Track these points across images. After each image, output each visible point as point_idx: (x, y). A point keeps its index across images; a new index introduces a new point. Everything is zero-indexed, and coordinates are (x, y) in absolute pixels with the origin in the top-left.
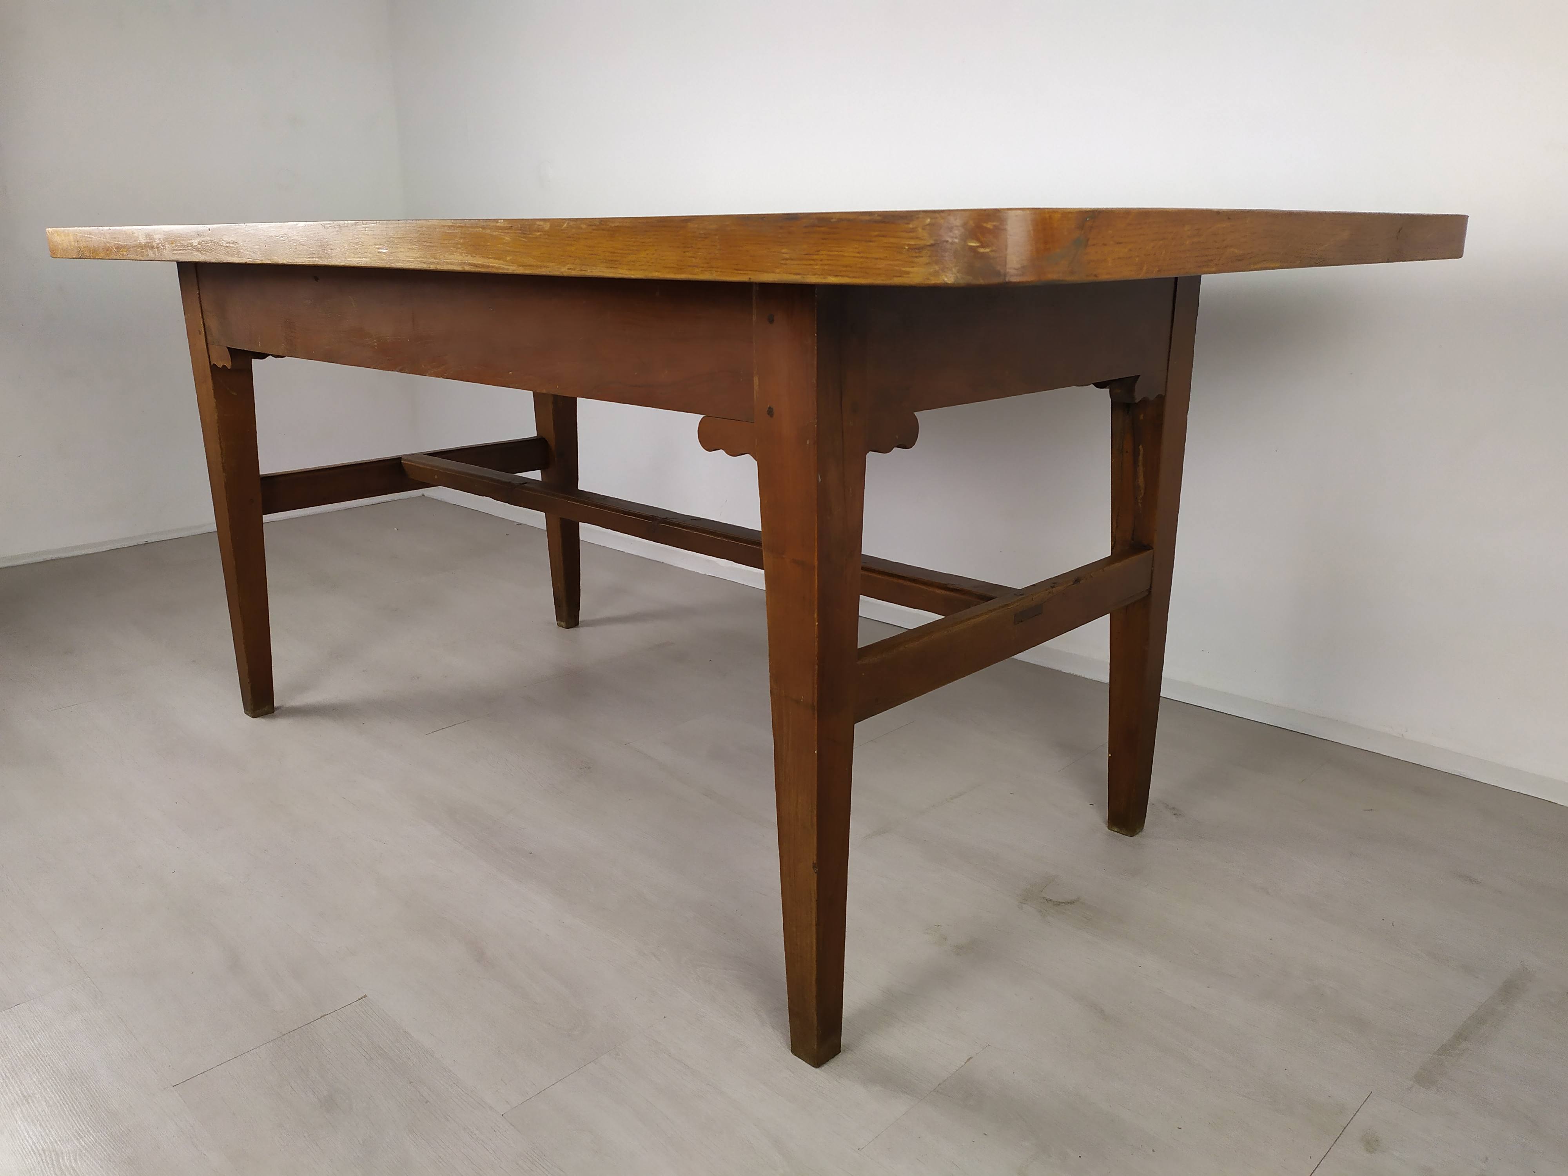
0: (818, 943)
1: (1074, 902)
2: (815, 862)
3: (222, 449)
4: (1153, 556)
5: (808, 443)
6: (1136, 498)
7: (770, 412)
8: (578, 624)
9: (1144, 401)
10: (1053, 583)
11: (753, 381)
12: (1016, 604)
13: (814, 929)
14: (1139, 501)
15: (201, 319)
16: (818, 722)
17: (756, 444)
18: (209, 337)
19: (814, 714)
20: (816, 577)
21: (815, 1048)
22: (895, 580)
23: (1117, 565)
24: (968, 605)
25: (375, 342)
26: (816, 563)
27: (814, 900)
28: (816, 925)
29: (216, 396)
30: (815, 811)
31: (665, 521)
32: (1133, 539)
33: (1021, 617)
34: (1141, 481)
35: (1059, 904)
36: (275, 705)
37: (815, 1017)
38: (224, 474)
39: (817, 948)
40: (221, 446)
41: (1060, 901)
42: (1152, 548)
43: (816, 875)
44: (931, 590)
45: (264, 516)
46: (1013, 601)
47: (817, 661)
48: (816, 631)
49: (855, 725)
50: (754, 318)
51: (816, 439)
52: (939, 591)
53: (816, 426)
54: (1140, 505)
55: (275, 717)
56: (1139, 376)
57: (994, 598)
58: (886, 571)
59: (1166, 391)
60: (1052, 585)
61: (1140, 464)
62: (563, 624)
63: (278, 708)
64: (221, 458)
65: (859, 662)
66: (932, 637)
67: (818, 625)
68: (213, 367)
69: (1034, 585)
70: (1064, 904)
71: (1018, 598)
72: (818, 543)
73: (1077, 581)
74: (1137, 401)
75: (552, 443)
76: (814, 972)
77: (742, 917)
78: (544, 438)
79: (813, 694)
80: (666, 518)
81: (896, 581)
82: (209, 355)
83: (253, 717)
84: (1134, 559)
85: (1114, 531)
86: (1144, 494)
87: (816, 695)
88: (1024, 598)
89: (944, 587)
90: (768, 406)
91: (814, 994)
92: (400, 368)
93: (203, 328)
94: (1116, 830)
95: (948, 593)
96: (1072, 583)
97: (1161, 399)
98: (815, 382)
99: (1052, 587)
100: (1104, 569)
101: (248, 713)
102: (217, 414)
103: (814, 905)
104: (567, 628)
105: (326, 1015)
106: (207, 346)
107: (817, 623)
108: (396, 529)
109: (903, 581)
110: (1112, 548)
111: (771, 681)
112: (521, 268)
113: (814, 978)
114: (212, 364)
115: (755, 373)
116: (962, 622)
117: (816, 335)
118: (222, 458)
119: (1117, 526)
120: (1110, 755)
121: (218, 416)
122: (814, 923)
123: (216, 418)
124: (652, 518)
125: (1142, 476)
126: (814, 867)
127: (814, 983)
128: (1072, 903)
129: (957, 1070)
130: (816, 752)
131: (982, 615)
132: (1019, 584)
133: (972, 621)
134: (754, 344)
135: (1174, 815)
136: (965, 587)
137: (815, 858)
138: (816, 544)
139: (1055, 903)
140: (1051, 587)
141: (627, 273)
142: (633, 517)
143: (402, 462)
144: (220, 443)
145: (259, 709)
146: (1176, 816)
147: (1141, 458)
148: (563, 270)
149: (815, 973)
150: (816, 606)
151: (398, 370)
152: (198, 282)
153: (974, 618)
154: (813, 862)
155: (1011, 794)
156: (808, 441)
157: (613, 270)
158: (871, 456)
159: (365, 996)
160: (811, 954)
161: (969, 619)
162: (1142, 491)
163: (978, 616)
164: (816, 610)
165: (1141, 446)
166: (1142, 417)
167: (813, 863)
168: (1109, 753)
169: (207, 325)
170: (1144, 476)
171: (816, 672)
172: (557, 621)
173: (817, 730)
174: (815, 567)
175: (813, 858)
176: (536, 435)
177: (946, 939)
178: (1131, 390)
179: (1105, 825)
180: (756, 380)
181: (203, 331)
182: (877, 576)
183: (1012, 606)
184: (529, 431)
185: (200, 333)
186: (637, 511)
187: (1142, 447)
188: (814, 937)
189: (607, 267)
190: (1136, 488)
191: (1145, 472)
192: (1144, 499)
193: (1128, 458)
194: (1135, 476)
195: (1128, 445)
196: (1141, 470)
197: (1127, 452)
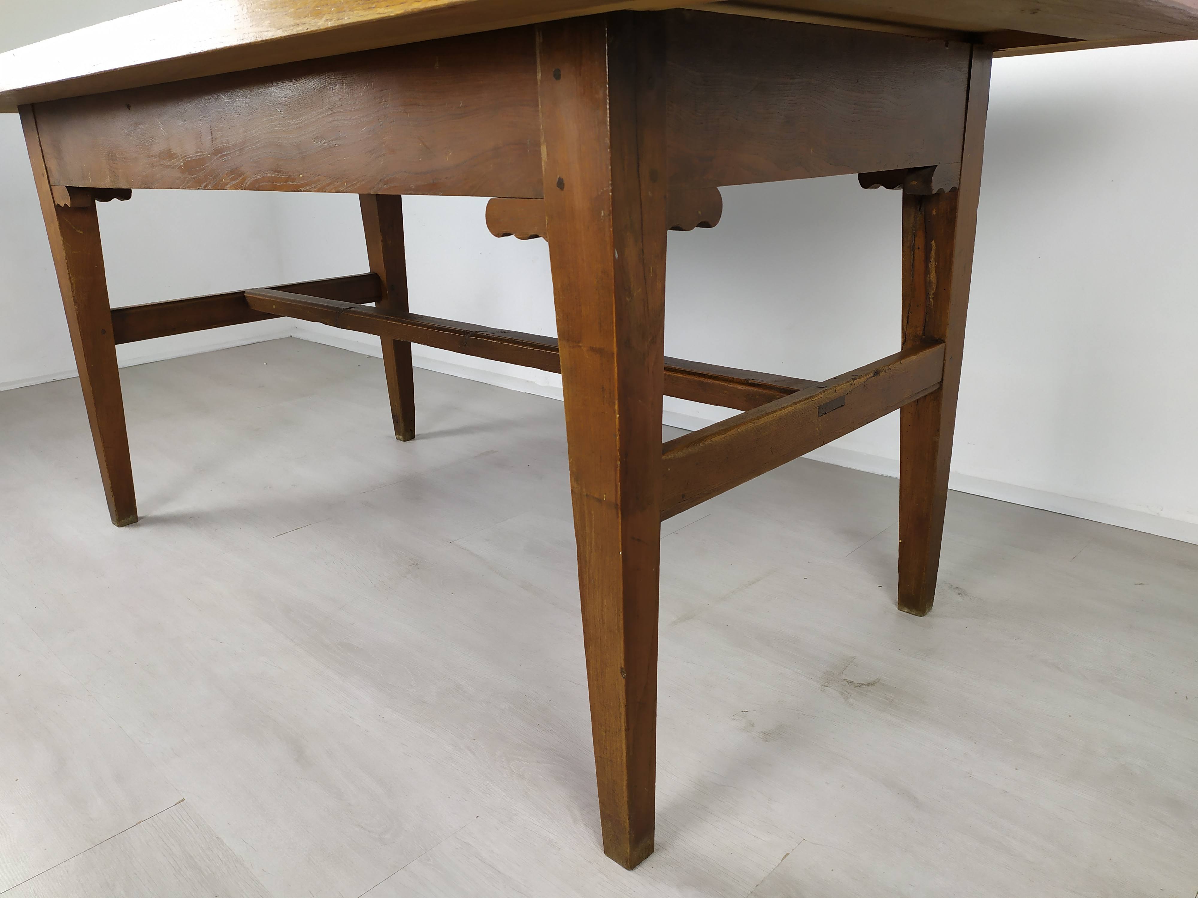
0: (628, 748)
1: (874, 683)
2: (622, 667)
3: (72, 284)
4: (945, 349)
5: (602, 214)
6: (928, 294)
7: (561, 184)
8: (414, 438)
9: (940, 192)
10: (854, 375)
11: (540, 151)
12: (820, 396)
13: (623, 734)
14: (931, 296)
15: (43, 162)
16: (621, 521)
17: (547, 223)
18: (51, 179)
19: (618, 514)
20: (616, 364)
21: (628, 851)
22: (696, 378)
23: (914, 358)
24: (770, 399)
25: (181, 162)
26: (615, 350)
27: (623, 705)
28: (625, 730)
29: (62, 234)
30: (622, 614)
31: (476, 334)
32: (924, 334)
33: (824, 409)
34: (933, 277)
35: (860, 685)
36: (138, 515)
37: (628, 822)
38: (76, 307)
39: (628, 753)
40: (71, 281)
41: (861, 683)
42: (943, 342)
43: (624, 680)
44: (731, 386)
45: (116, 346)
46: (817, 393)
47: (619, 457)
48: (617, 424)
49: (661, 523)
50: (539, 75)
51: (611, 208)
52: (740, 387)
53: (611, 194)
54: (932, 300)
55: (139, 525)
56: (937, 166)
57: (796, 391)
58: (687, 369)
59: (960, 183)
60: (854, 377)
61: (932, 260)
62: (401, 437)
63: (142, 518)
64: (71, 292)
65: (663, 457)
66: (739, 430)
67: (619, 417)
68: (57, 207)
69: (835, 378)
70: (864, 686)
71: (821, 391)
72: (616, 327)
73: (877, 373)
74: (934, 192)
75: (384, 277)
76: (625, 777)
77: (555, 707)
78: (377, 274)
79: (616, 491)
80: (477, 332)
81: (698, 379)
82: (53, 197)
83: (119, 527)
84: (929, 352)
85: (905, 327)
86: (936, 289)
87: (619, 493)
88: (827, 390)
89: (747, 383)
90: (558, 178)
91: (626, 799)
92: (204, 185)
93: (45, 171)
94: (906, 611)
95: (750, 388)
96: (872, 375)
97: (955, 191)
98: (609, 142)
99: (854, 379)
100: (901, 362)
101: (114, 523)
102: (65, 251)
103: (623, 710)
104: (404, 441)
105: (141, 822)
106: (50, 187)
107: (618, 416)
108: (265, 364)
109: (703, 378)
110: (903, 344)
111: (571, 480)
112: (279, 31)
113: (625, 783)
114: (56, 204)
115: (542, 140)
116: (767, 414)
117: (607, 86)
118: (73, 292)
119: (907, 323)
120: (900, 541)
121: (66, 253)
122: (623, 728)
123: (65, 255)
124: (465, 332)
125: (934, 272)
126: (622, 672)
127: (625, 787)
128: (871, 684)
129: (774, 869)
130: (621, 553)
131: (787, 407)
132: (821, 377)
133: (778, 413)
134: (540, 107)
135: (959, 594)
136: (766, 381)
137: (623, 662)
138: (614, 328)
139: (857, 685)
140: (852, 379)
141: (386, 11)
142: (446, 332)
143: (245, 295)
144: (70, 278)
145: (124, 519)
146: (960, 595)
147: (933, 253)
148: (320, 24)
149: (626, 779)
150: (617, 397)
151: (203, 188)
152: (36, 126)
153: (779, 410)
154: (621, 666)
155: (805, 578)
156: (602, 212)
157: (371, 12)
158: (671, 234)
159: (184, 800)
160: (622, 758)
161: (775, 412)
162: (934, 287)
163: (784, 408)
164: (616, 402)
165: (933, 241)
166: (934, 213)
167: (621, 668)
168: (899, 540)
169: (48, 166)
170: (936, 272)
171: (619, 468)
172: (396, 435)
173: (622, 530)
174: (613, 354)
175: (620, 662)
176: (369, 272)
177: (753, 725)
178: (928, 181)
179: (894, 606)
180: (544, 149)
181: (46, 173)
182: (678, 375)
183: (816, 398)
184: (362, 267)
185: (43, 176)
186: (450, 327)
187: (935, 242)
188: (624, 742)
189: (364, 9)
190: (927, 284)
191: (937, 268)
192: (935, 294)
193: (920, 254)
194: (927, 272)
195: (920, 241)
196: (933, 265)
197: (919, 248)
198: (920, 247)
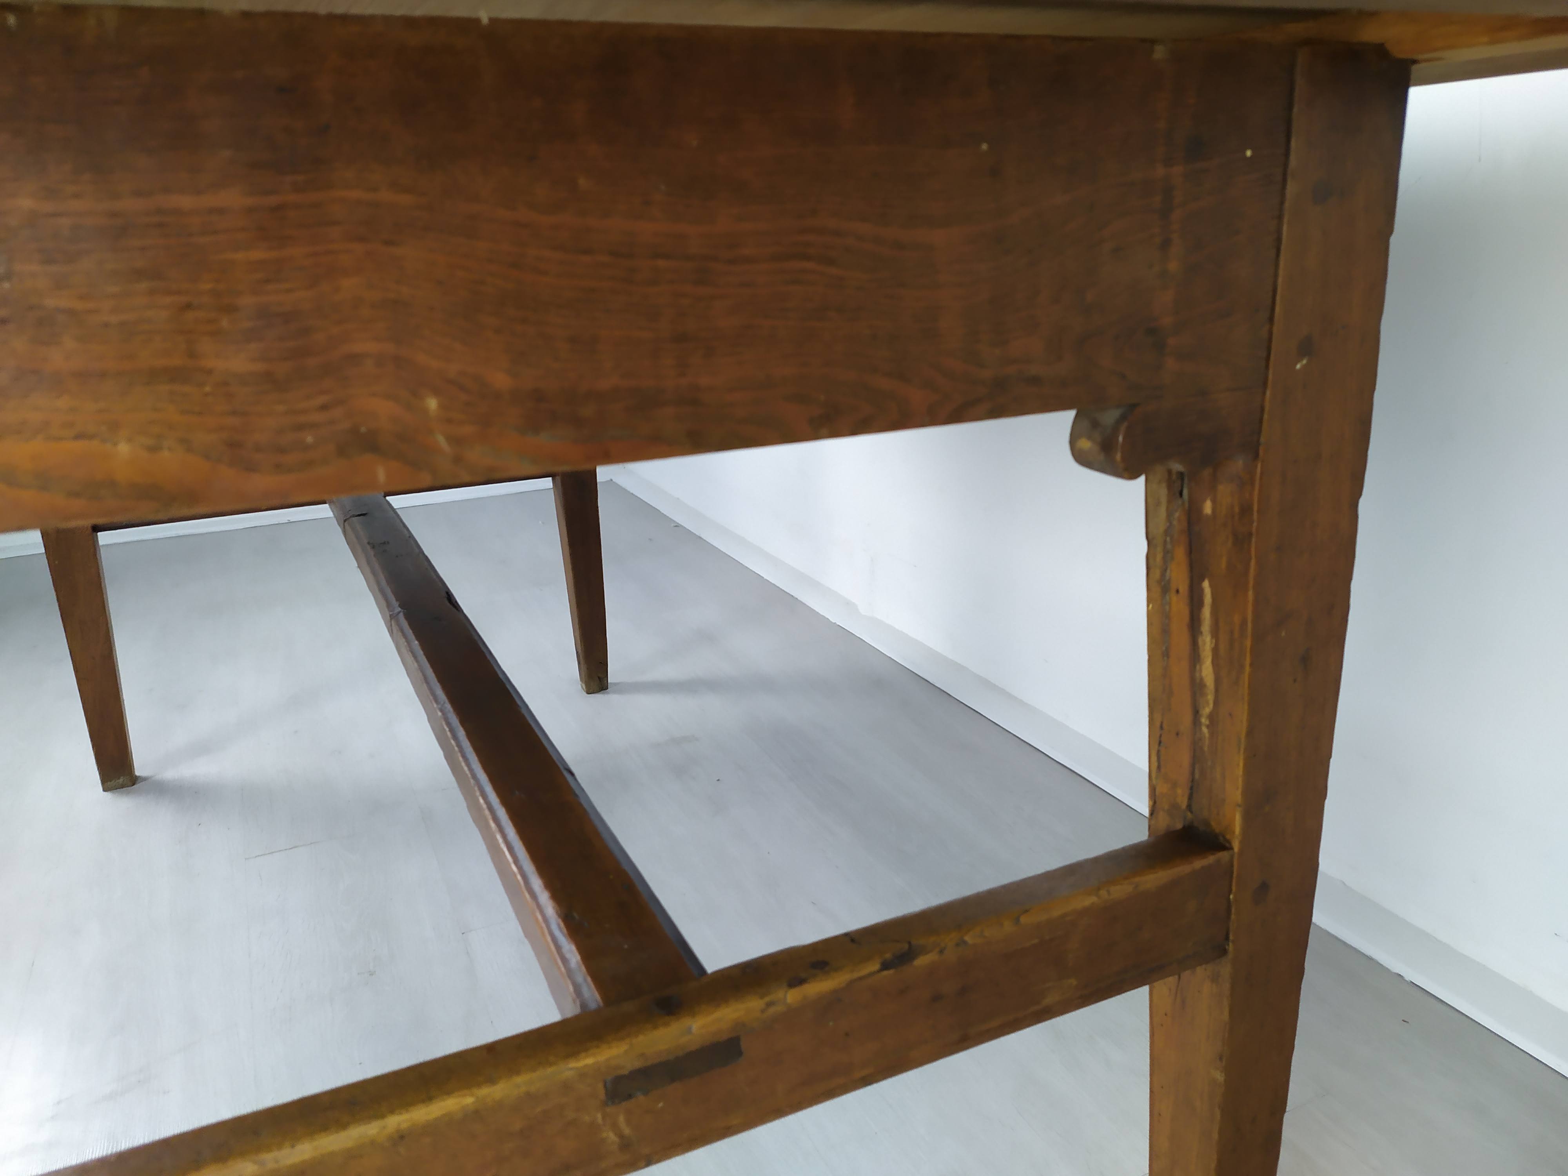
4: (1233, 867)
6: (1198, 712)
8: (606, 689)
14: (1203, 721)
32: (1189, 807)
42: (1228, 846)
61: (1205, 630)
62: (584, 686)
83: (103, 791)
86: (1214, 703)
96: (878, 967)
99: (792, 986)
104: (588, 694)
110: (1151, 826)
119: (1158, 768)
125: (1210, 660)
145: (110, 781)
147: (1206, 612)
162: (1210, 697)
165: (1206, 583)
166: (1207, 508)
170: (1212, 662)
172: (580, 681)
187: (1210, 585)
190: (1197, 687)
191: (1215, 651)
192: (1211, 717)
193: (1179, 606)
194: (1195, 657)
195: (1179, 576)
196: (1206, 642)
197: (1178, 591)
198: (1181, 590)
